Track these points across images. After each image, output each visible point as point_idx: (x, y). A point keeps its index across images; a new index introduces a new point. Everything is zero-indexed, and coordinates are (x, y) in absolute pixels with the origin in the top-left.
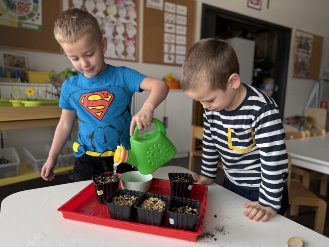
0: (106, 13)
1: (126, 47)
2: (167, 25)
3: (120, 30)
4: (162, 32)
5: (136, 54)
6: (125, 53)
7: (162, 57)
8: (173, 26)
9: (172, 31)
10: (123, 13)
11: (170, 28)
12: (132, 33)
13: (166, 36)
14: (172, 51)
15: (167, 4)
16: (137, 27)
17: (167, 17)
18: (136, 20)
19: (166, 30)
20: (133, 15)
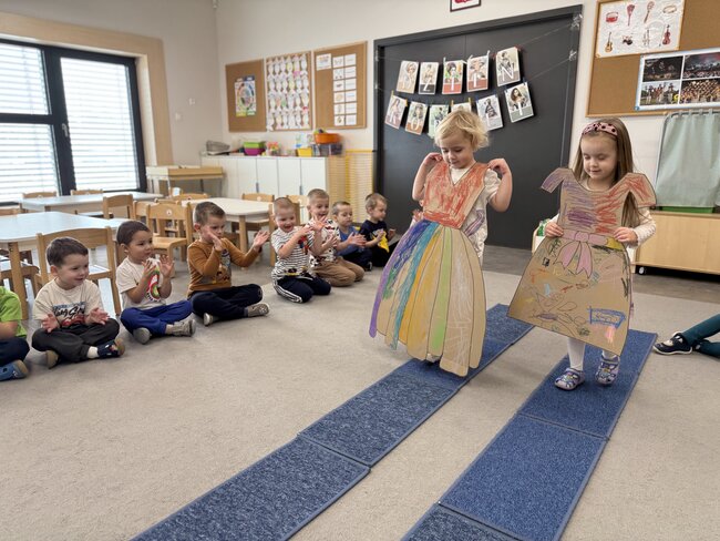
0: (288, 89)
1: (302, 116)
2: (336, 83)
3: (298, 102)
4: (332, 93)
5: (310, 123)
6: (302, 123)
7: (333, 120)
8: (342, 82)
9: (342, 88)
10: (299, 84)
11: (339, 86)
12: (306, 102)
13: (336, 95)
14: (343, 112)
15: (335, 59)
16: (310, 95)
17: (336, 74)
18: (310, 88)
19: (336, 89)
20: (306, 84)
